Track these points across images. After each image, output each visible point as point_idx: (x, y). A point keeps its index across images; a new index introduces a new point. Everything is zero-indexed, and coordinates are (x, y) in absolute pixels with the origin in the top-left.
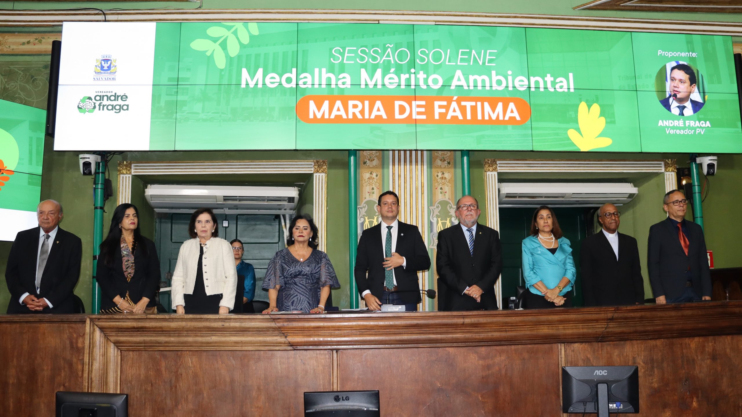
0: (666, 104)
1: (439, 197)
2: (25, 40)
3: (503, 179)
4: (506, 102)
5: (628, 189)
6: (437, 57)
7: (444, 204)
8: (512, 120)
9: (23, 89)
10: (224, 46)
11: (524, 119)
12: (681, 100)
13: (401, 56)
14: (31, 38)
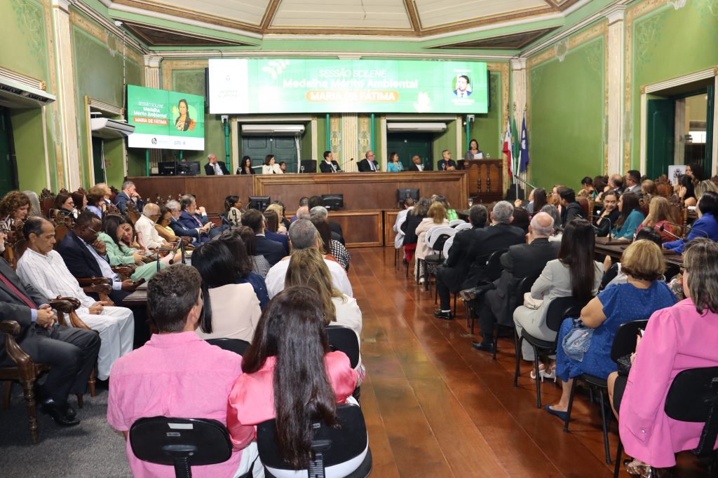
0: (456, 92)
1: (362, 130)
2: (187, 63)
3: (388, 122)
4: (389, 92)
5: (443, 126)
6: (362, 74)
7: (364, 133)
8: (391, 100)
9: (188, 85)
10: (276, 69)
11: (396, 99)
12: (462, 91)
13: (347, 74)
14: (189, 62)
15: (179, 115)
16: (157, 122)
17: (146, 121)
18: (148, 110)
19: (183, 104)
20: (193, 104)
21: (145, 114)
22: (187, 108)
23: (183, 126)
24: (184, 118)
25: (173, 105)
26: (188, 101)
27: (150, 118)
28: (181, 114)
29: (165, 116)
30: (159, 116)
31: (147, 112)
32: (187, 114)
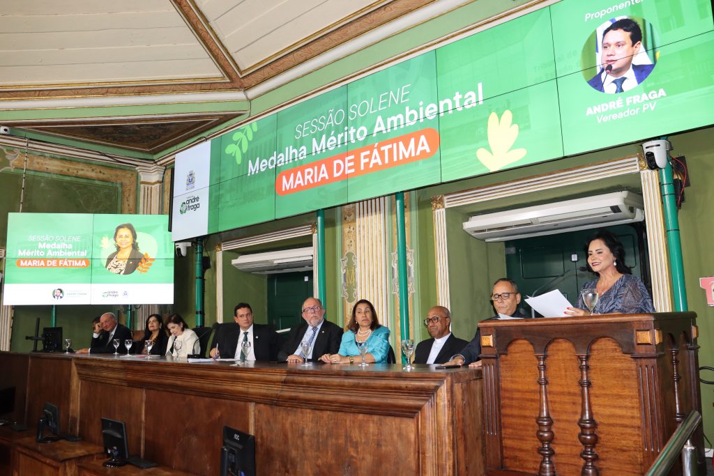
0: (597, 83)
4: (417, 137)
6: (364, 109)
8: (423, 154)
10: (240, 146)
11: (434, 151)
12: (619, 71)
13: (338, 118)
15: (115, 250)
16: (66, 263)
17: (43, 263)
18: (49, 246)
19: (125, 232)
20: (148, 230)
21: (42, 254)
22: (135, 237)
23: (123, 267)
24: (126, 253)
25: (101, 235)
26: (135, 227)
27: (52, 259)
28: (119, 248)
29: (84, 254)
30: (70, 254)
31: (46, 251)
32: (135, 246)
